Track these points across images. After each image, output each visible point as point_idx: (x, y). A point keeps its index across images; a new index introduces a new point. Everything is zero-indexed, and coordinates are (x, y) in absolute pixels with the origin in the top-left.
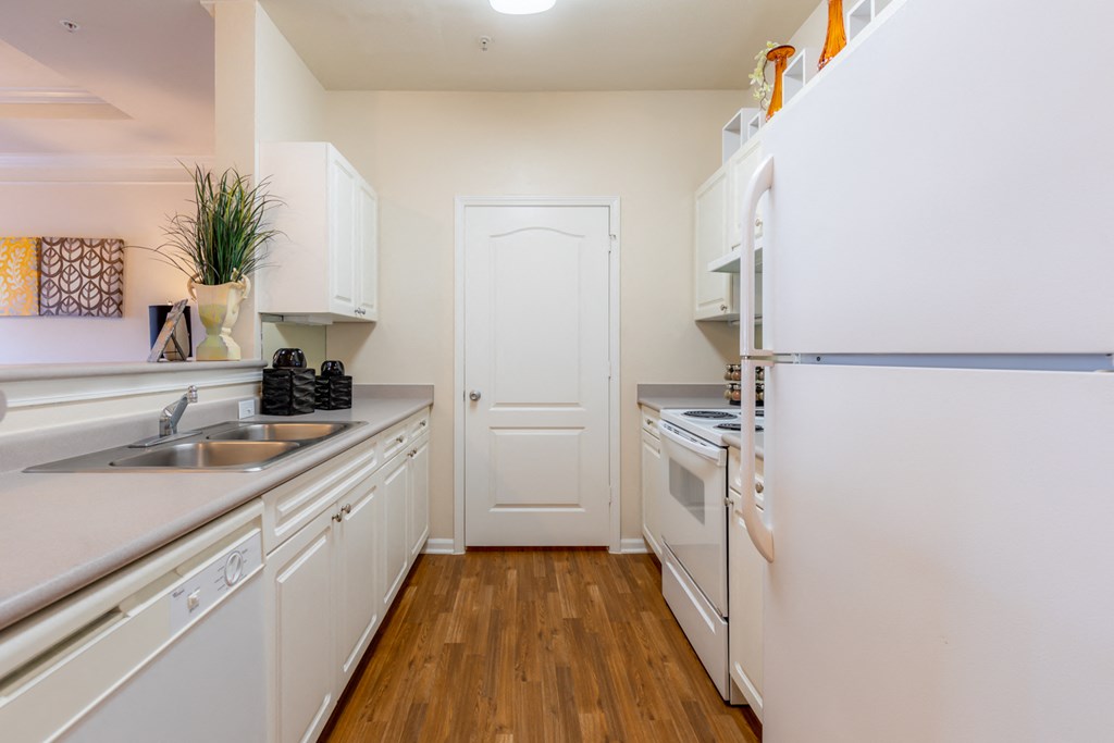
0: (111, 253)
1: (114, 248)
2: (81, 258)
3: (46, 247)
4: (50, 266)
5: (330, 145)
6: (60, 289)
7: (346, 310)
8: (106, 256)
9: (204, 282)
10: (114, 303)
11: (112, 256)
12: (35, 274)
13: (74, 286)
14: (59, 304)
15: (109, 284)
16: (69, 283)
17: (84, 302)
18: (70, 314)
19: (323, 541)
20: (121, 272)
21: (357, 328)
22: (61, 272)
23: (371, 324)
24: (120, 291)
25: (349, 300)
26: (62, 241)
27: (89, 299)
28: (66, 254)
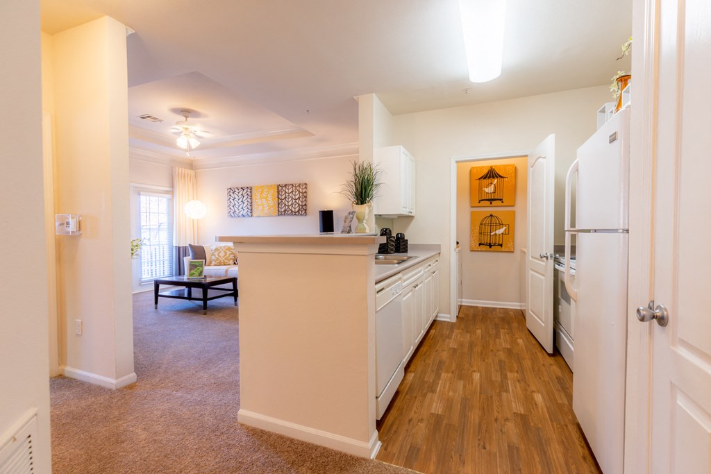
0: (302, 189)
1: (304, 187)
2: (292, 192)
3: (280, 188)
4: (282, 196)
5: (401, 146)
6: (285, 205)
7: (405, 212)
8: (301, 191)
9: (357, 204)
10: (303, 210)
11: (302, 190)
12: (277, 199)
13: (290, 203)
14: (285, 210)
15: (302, 202)
16: (288, 202)
17: (293, 210)
18: (289, 215)
19: (410, 294)
20: (306, 197)
21: (408, 218)
22: (285, 198)
23: (412, 217)
24: (305, 205)
25: (406, 208)
26: (286, 185)
27: (295, 208)
28: (287, 191)
